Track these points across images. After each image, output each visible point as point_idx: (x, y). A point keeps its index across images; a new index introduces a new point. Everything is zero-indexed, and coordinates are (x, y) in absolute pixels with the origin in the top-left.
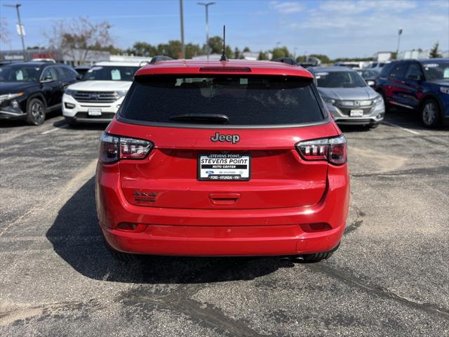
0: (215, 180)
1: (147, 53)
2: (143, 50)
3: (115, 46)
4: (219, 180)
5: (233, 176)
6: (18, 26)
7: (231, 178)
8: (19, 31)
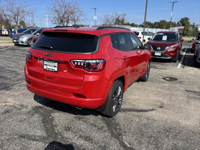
0: (47, 70)
1: (149, 26)
2: (147, 25)
3: (135, 24)
4: (48, 70)
5: (53, 69)
6: (94, 16)
7: (52, 70)
8: (94, 18)
